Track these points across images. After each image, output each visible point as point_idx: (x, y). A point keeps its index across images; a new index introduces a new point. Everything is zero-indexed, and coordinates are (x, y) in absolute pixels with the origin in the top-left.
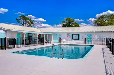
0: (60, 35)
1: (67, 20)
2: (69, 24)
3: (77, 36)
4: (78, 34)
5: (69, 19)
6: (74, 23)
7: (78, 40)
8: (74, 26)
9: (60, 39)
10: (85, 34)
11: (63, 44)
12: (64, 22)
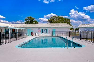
0: (32, 30)
1: (29, 18)
2: (31, 21)
3: (46, 31)
4: (47, 29)
5: (31, 17)
6: (34, 20)
7: (47, 33)
8: (34, 23)
9: (32, 33)
10: (51, 29)
11: (39, 36)
12: (26, 20)
